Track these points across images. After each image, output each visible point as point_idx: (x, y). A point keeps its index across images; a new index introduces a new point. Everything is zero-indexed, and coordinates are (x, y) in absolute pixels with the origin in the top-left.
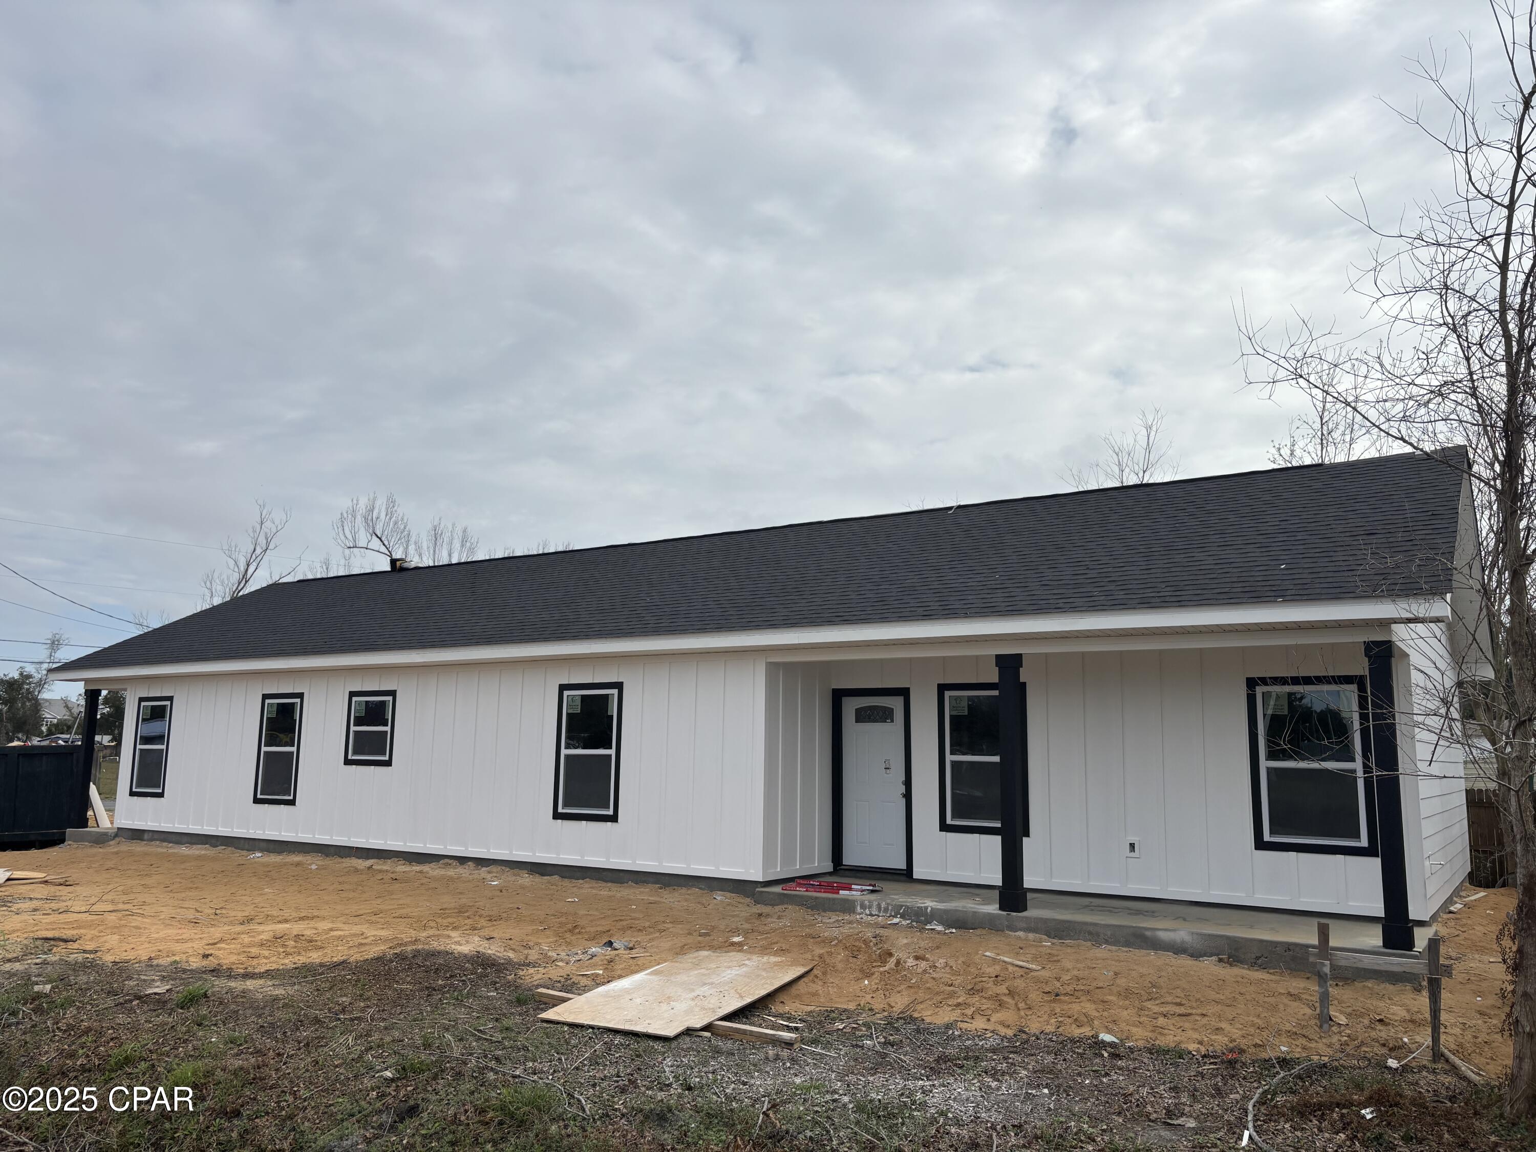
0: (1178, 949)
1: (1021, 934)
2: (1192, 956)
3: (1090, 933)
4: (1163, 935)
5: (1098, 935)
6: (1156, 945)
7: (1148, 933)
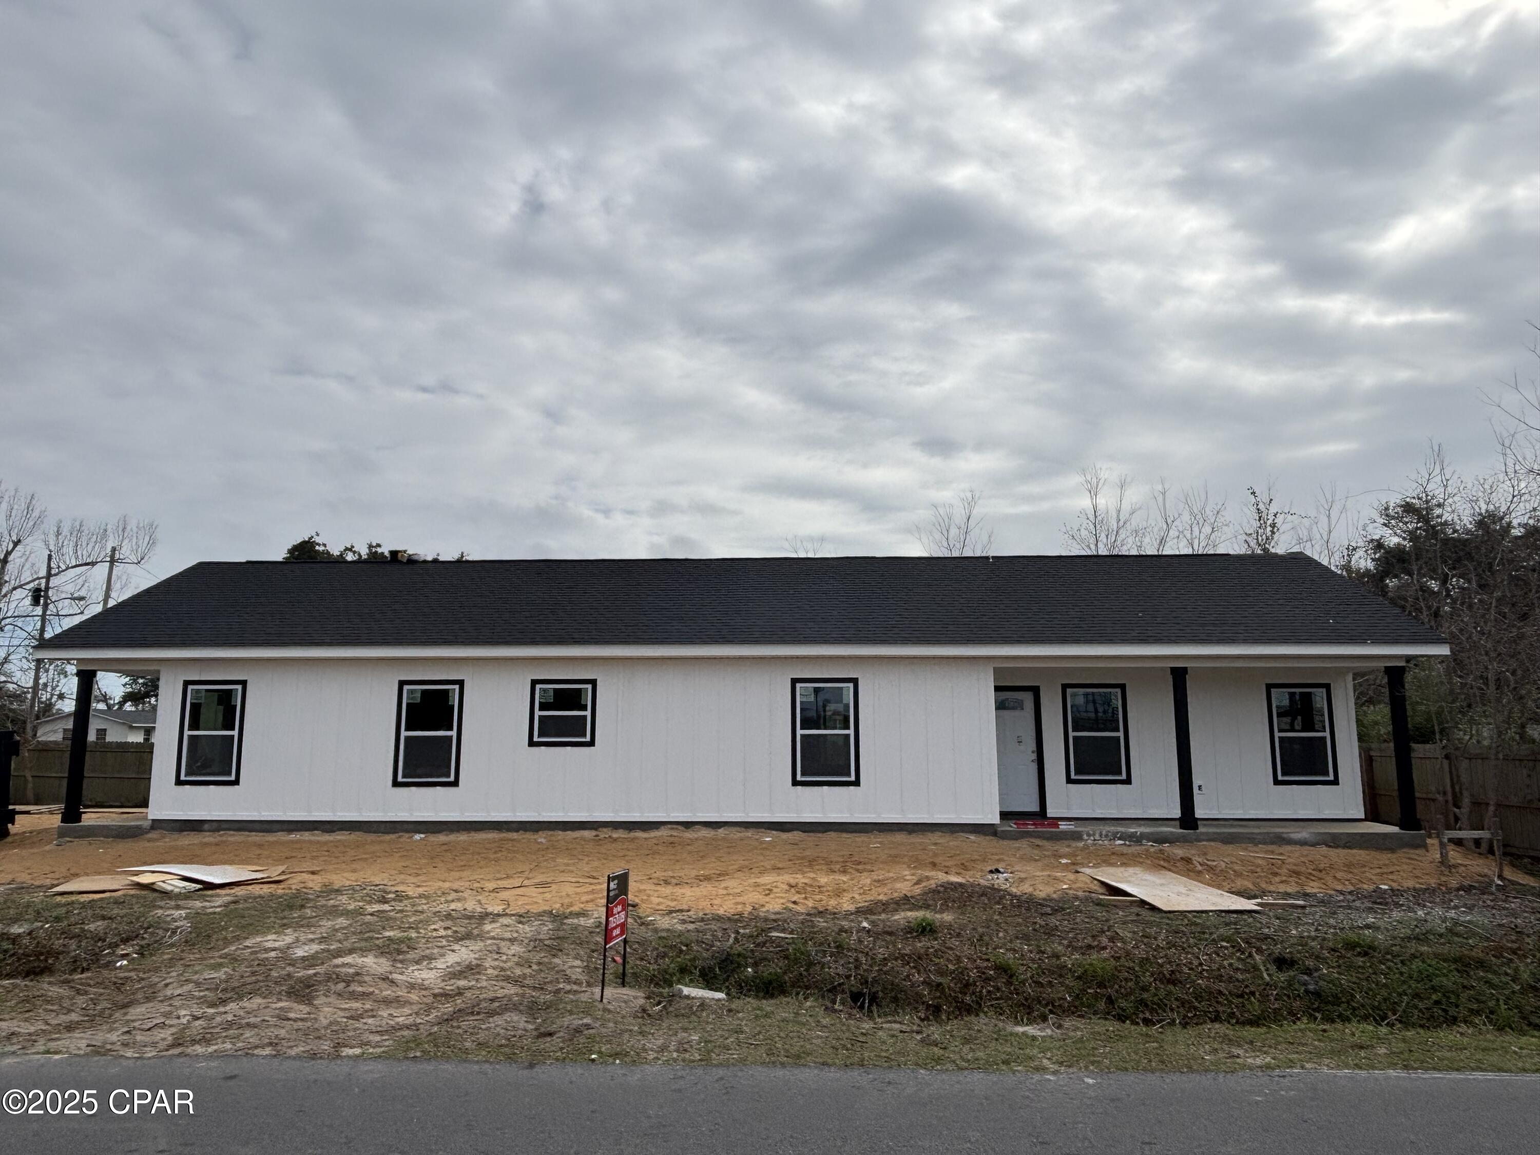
0: (1303, 843)
1: (1205, 843)
2: (1312, 846)
3: (1249, 839)
4: (1294, 836)
5: (1254, 839)
6: (1290, 842)
7: (1285, 836)
